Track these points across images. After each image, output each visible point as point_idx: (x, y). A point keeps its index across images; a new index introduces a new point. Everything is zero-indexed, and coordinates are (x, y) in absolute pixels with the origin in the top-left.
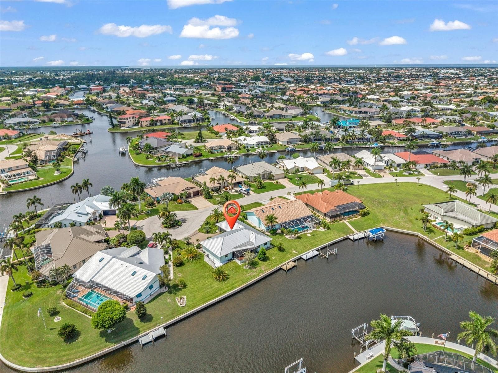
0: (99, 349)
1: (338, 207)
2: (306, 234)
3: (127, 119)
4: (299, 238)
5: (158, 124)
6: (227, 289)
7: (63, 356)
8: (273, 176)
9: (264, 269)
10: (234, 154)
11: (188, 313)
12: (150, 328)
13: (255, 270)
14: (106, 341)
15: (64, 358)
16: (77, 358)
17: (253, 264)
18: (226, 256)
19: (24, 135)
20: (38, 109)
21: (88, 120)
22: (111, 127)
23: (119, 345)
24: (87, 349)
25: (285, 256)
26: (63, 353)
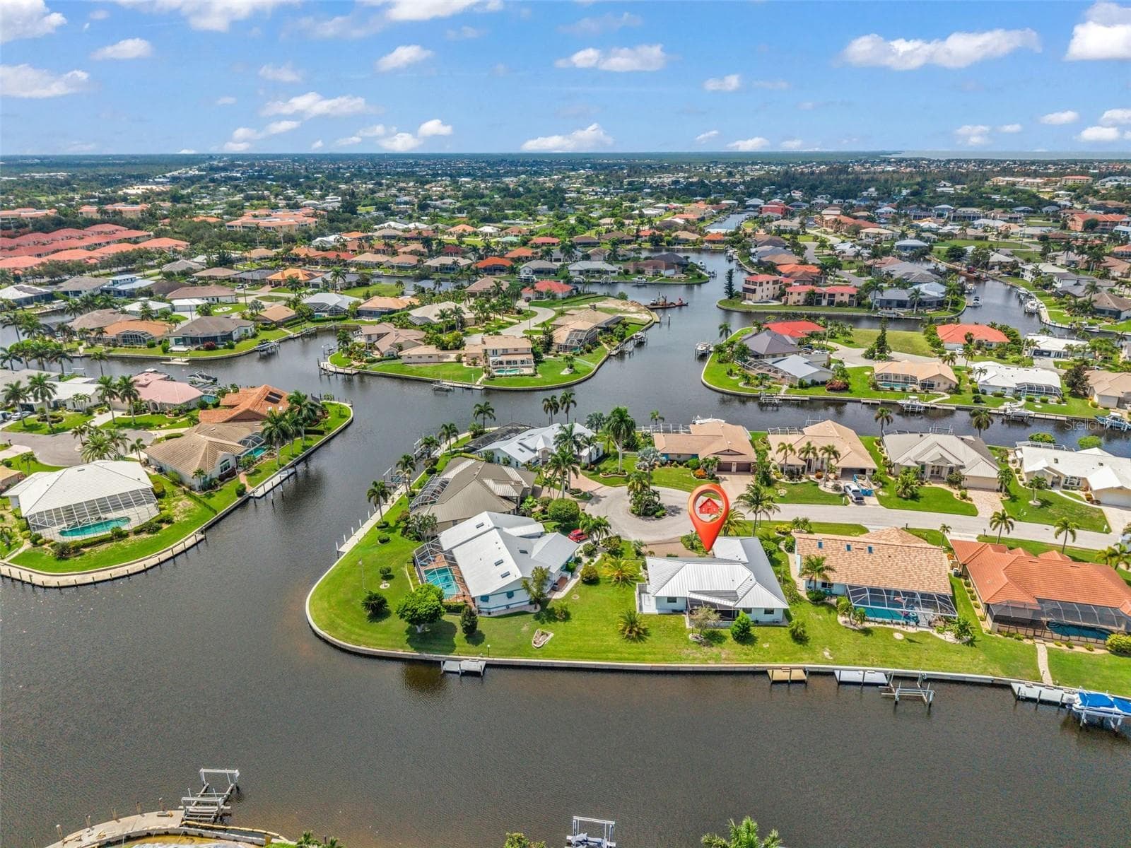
0: (393, 647)
1: (1041, 601)
2: (891, 631)
3: (761, 284)
4: (867, 632)
5: (824, 303)
6: (626, 655)
7: (355, 633)
8: (962, 478)
9: (728, 656)
10: (932, 402)
11: (536, 661)
12: (469, 653)
13: (706, 649)
14: (408, 641)
15: (353, 637)
16: (364, 644)
17: (712, 638)
18: (672, 600)
19: (579, 294)
20: (640, 245)
21: (700, 276)
22: (726, 297)
23: (418, 654)
24: (381, 639)
25: (796, 653)
26: (357, 630)
